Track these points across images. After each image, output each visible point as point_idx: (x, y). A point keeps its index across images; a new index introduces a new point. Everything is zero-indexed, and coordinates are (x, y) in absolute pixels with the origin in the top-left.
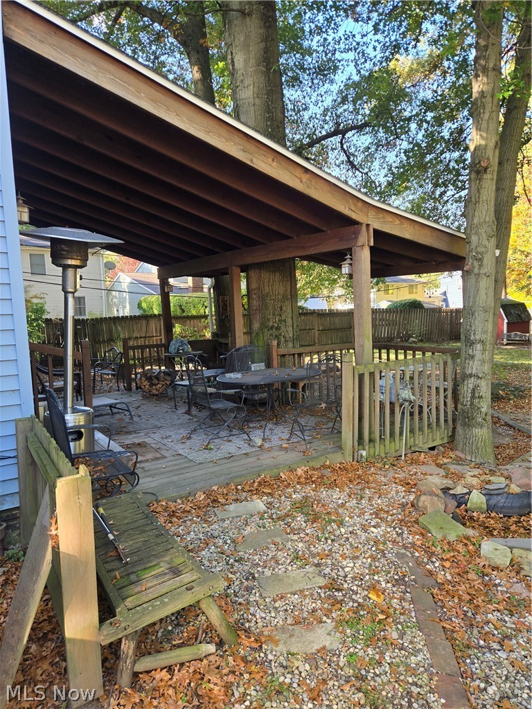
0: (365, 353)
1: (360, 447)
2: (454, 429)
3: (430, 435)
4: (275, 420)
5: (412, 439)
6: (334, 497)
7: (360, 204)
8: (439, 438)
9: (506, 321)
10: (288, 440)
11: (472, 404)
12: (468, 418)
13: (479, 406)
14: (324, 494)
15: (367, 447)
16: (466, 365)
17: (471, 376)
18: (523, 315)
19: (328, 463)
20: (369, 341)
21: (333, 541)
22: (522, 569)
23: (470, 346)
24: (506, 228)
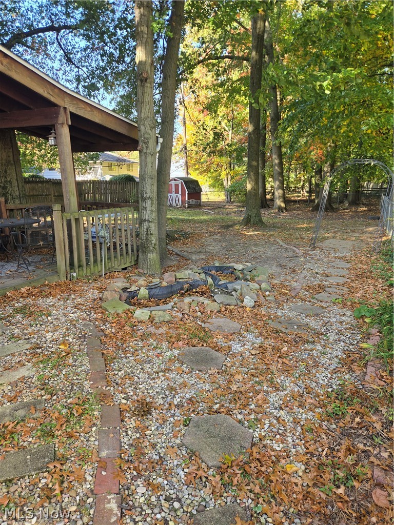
0: (72, 204)
1: (72, 271)
2: (138, 256)
3: (123, 260)
4: (6, 259)
5: (110, 264)
6: (48, 301)
7: (56, 90)
8: (128, 261)
9: (187, 192)
10: (16, 271)
11: (146, 239)
12: (145, 247)
13: (151, 240)
14: (40, 301)
15: (77, 270)
16: (142, 214)
17: (145, 220)
18: (197, 188)
19: (47, 283)
20: (74, 196)
21: (41, 325)
22: (154, 319)
23: (144, 201)
24: (171, 125)
